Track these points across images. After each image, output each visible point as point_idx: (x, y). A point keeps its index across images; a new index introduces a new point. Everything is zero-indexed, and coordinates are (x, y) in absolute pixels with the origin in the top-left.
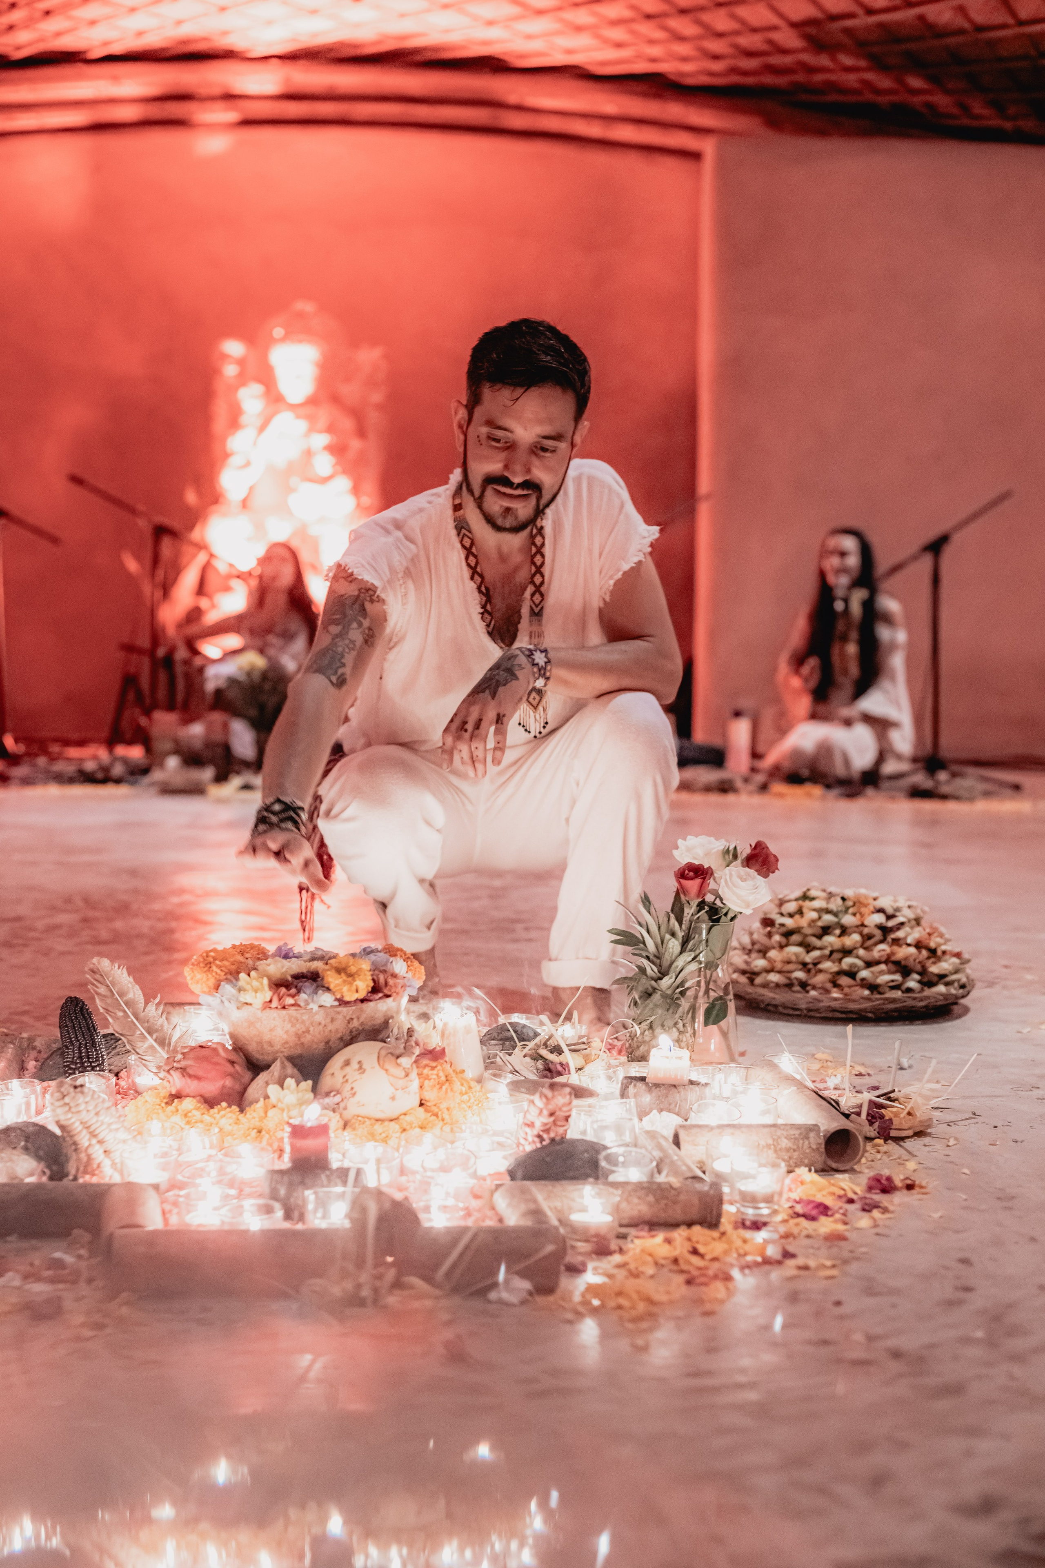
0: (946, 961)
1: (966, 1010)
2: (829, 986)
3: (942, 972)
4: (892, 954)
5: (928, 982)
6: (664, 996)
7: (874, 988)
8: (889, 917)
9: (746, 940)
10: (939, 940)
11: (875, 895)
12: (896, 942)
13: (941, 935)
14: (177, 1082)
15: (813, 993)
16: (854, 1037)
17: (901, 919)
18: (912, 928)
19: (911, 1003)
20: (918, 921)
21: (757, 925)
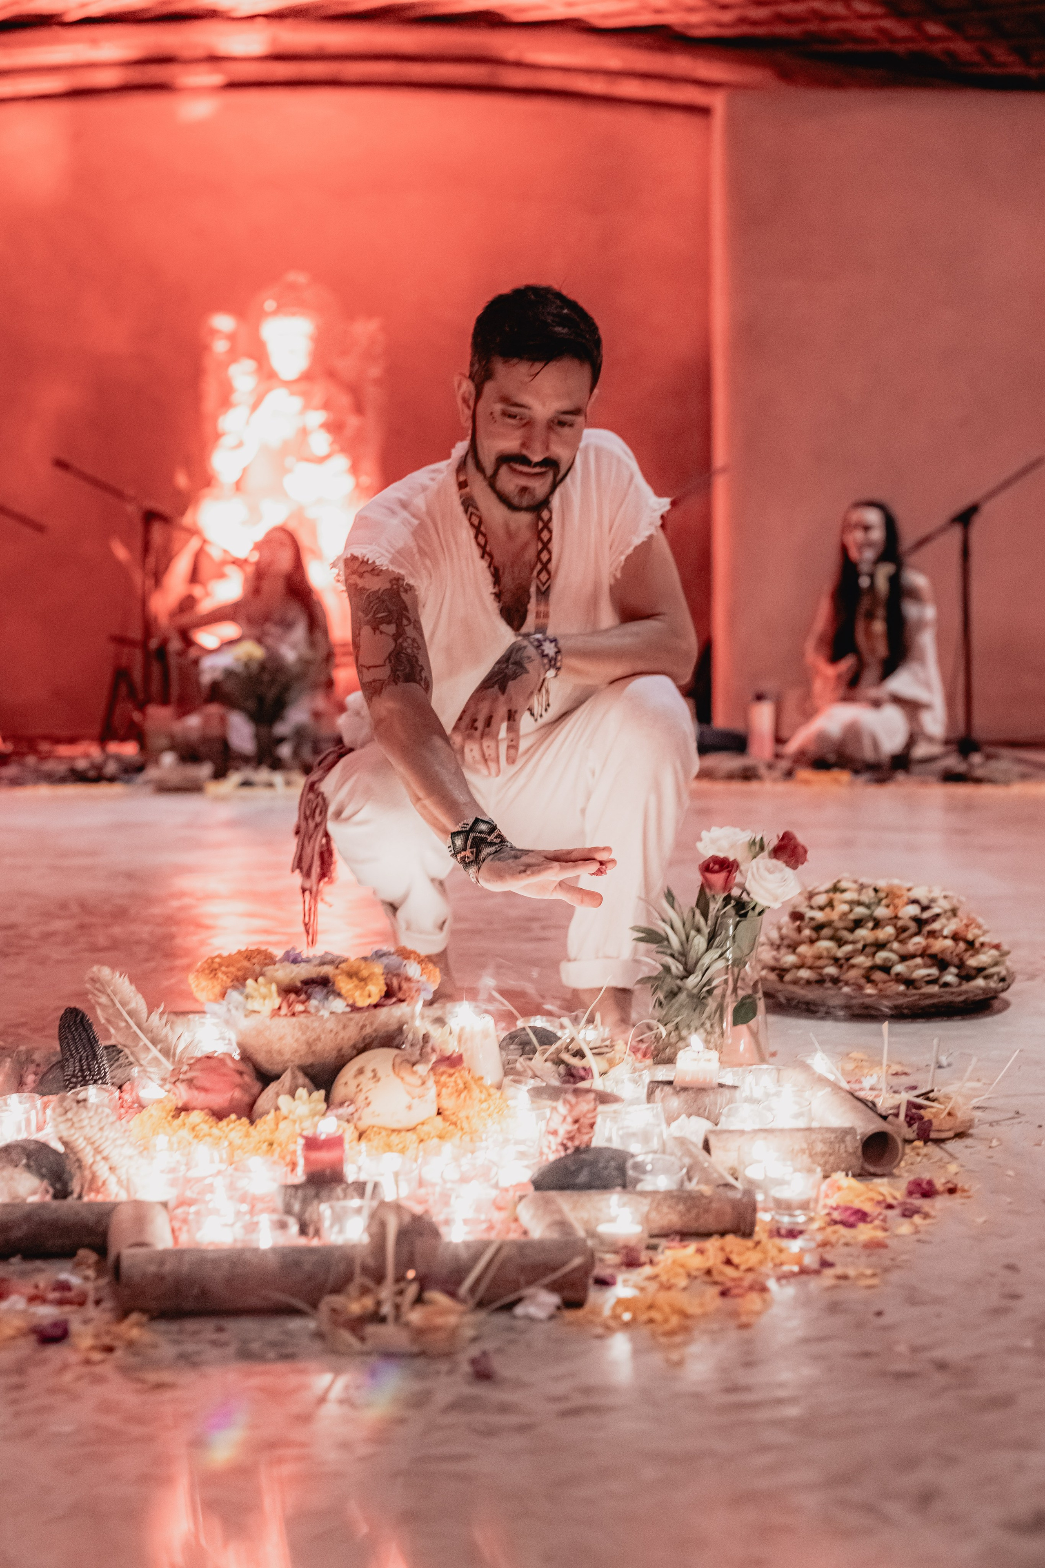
0: (984, 953)
1: (1006, 1005)
2: (862, 981)
3: (981, 965)
4: (927, 947)
5: (966, 975)
6: (690, 996)
7: (910, 983)
8: (924, 909)
9: (774, 935)
10: (976, 931)
11: (909, 885)
12: (932, 934)
13: (979, 927)
14: (183, 1094)
15: (846, 989)
16: (891, 1034)
17: (936, 910)
18: (948, 919)
19: (948, 998)
20: (954, 912)
21: (785, 919)
